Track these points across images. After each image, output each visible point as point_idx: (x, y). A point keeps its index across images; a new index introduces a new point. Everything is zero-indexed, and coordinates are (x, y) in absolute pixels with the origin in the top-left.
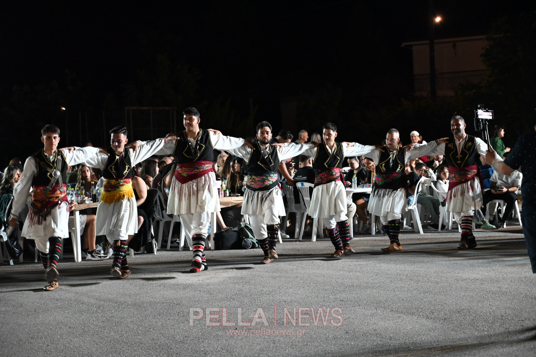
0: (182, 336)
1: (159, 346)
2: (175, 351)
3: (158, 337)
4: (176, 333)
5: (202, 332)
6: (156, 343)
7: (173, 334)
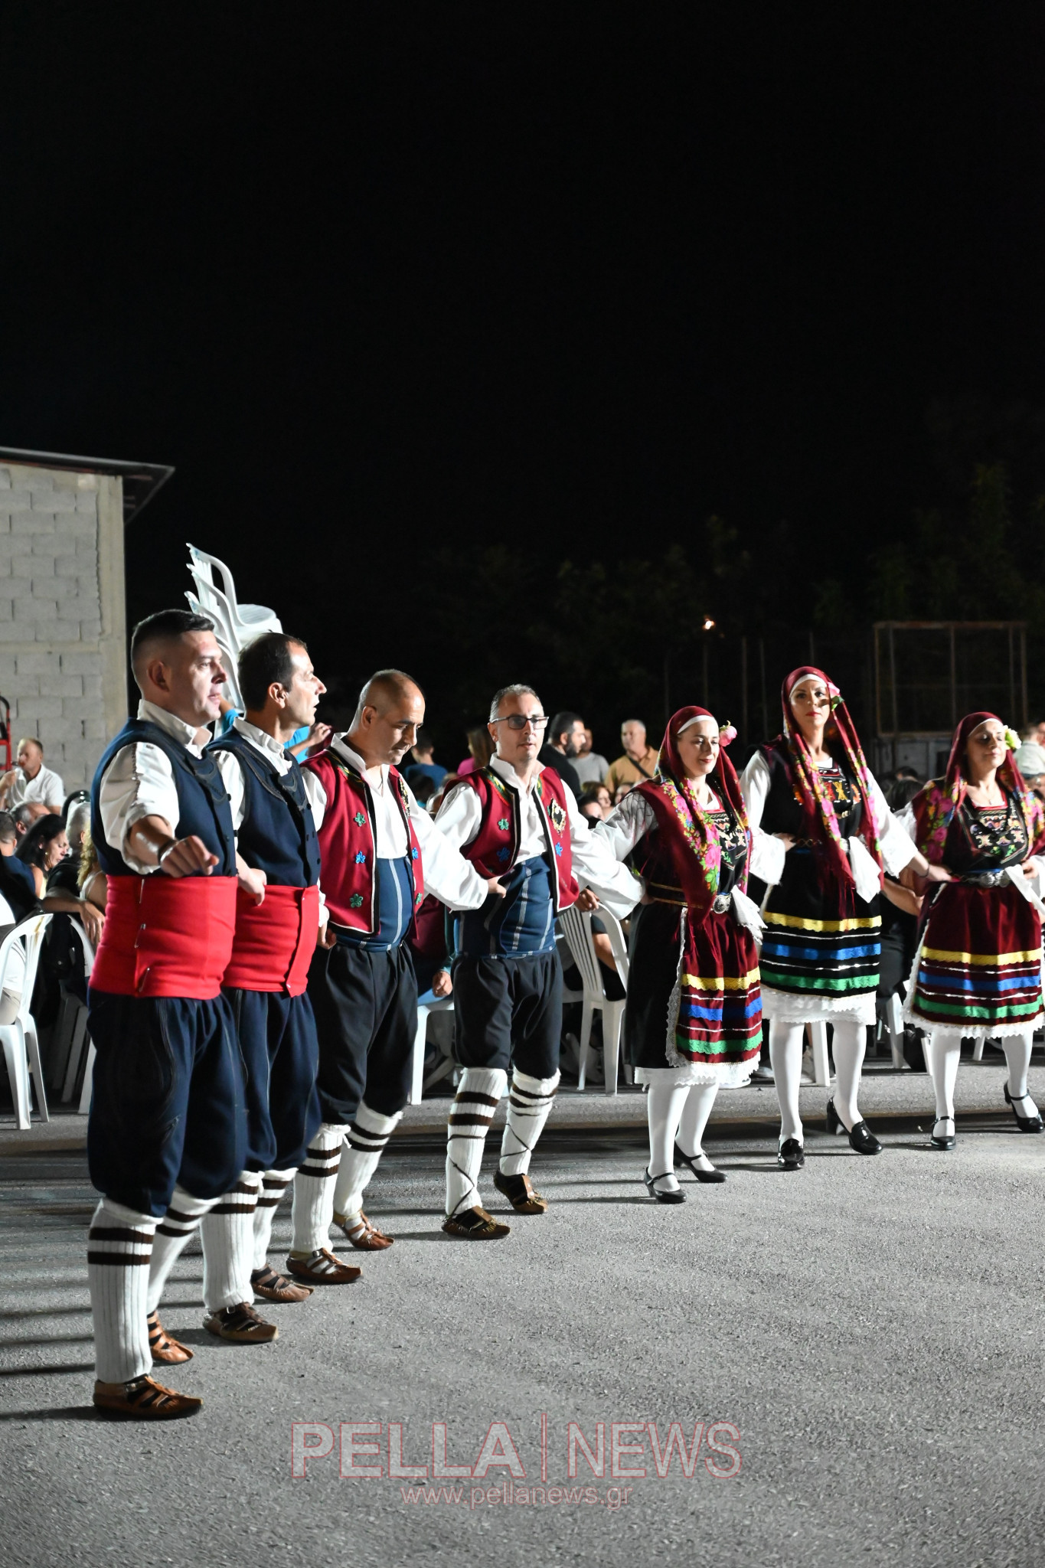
0: (987, 1352)
2: (958, 1401)
4: (970, 1339)
7: (960, 1344)
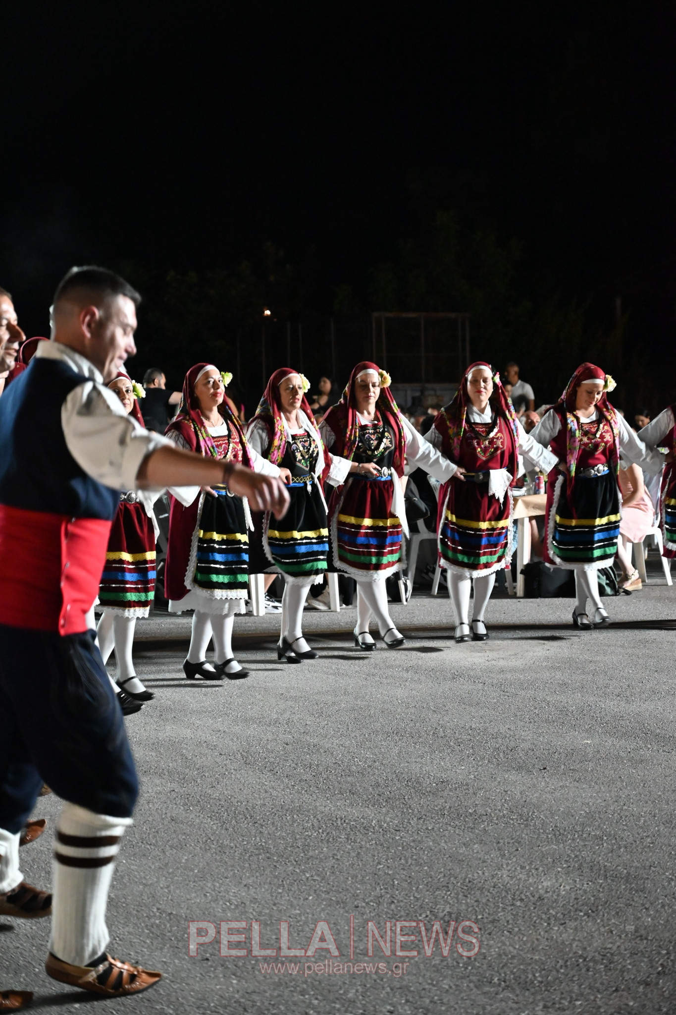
1: (386, 801)
3: (388, 780)
5: (476, 773)
6: (380, 793)
